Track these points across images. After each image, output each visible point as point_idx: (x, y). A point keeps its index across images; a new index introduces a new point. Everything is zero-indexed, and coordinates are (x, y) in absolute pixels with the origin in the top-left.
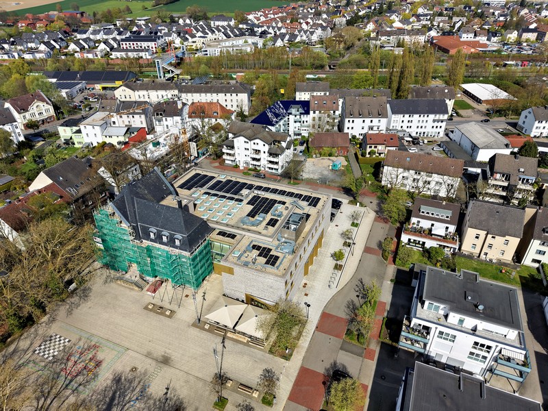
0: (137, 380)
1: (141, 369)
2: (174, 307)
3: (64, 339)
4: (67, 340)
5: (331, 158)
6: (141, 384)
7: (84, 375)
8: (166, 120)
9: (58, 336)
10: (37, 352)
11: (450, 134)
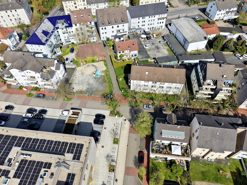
5: (94, 64)
11: (169, 26)
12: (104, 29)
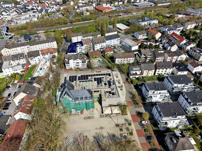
0: (99, 135)
1: (96, 133)
2: (92, 115)
3: (71, 136)
4: (72, 136)
6: (101, 135)
7: (85, 141)
8: (35, 58)
9: (68, 136)
10: (67, 143)
11: (121, 43)
12: (96, 45)
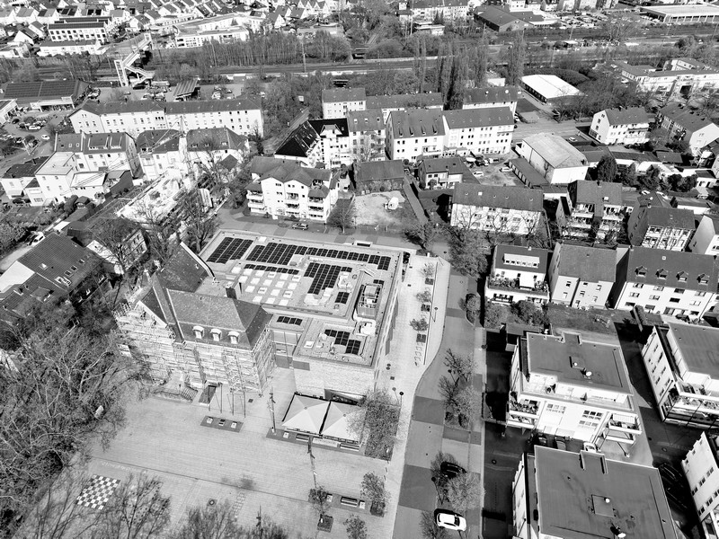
0: (219, 515)
1: (220, 500)
2: (240, 418)
3: (111, 480)
4: (114, 481)
5: (383, 193)
6: (226, 518)
7: (151, 520)
8: (158, 157)
9: (101, 478)
10: (80, 502)
11: (517, 148)
12: (401, 142)
